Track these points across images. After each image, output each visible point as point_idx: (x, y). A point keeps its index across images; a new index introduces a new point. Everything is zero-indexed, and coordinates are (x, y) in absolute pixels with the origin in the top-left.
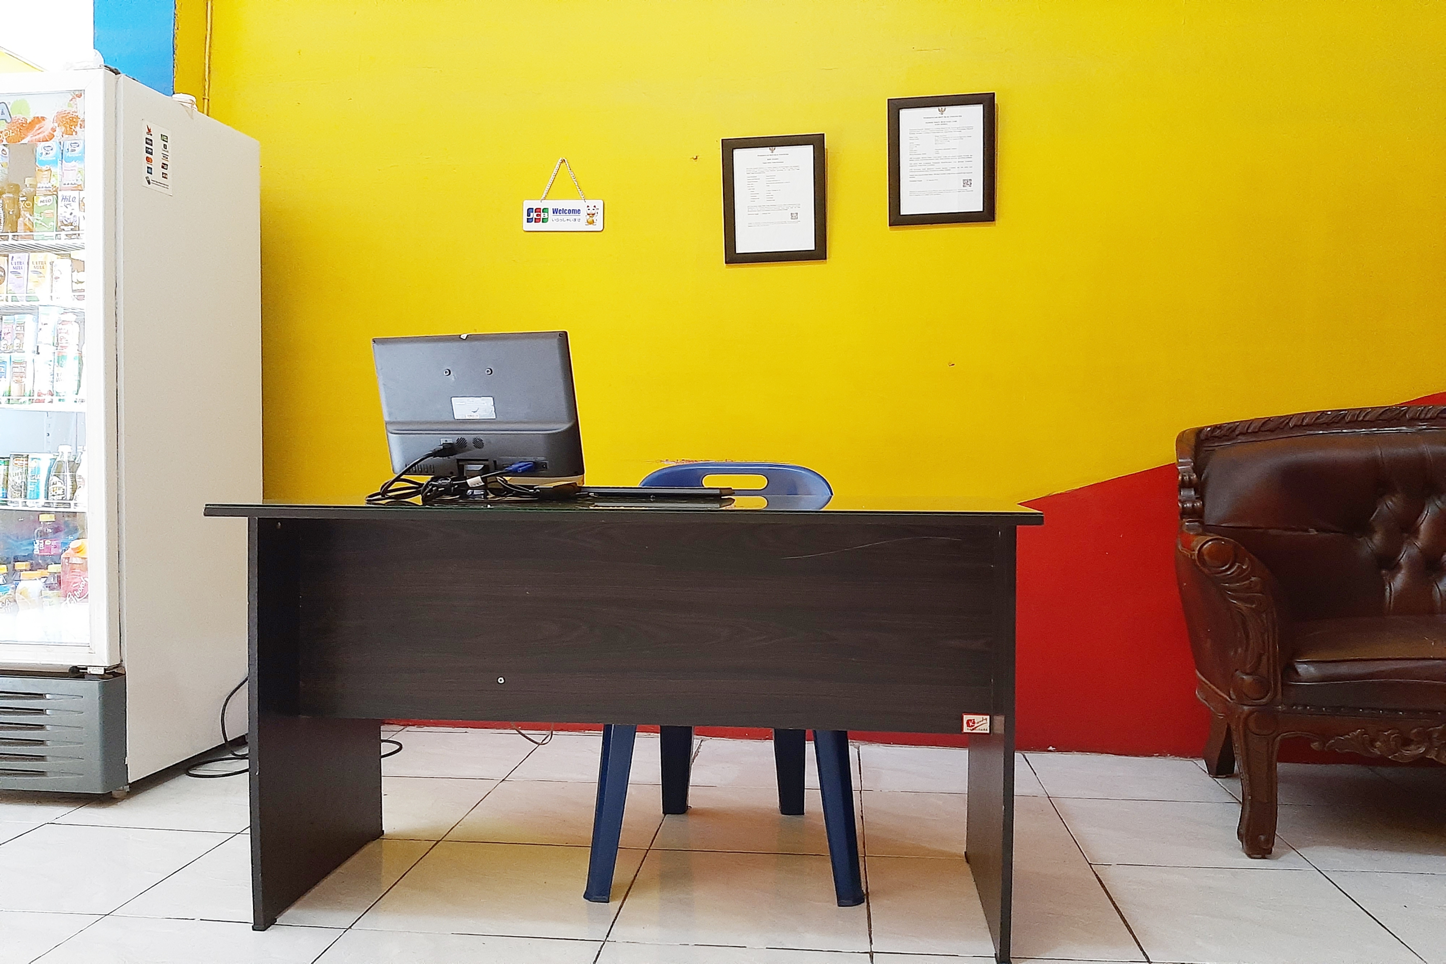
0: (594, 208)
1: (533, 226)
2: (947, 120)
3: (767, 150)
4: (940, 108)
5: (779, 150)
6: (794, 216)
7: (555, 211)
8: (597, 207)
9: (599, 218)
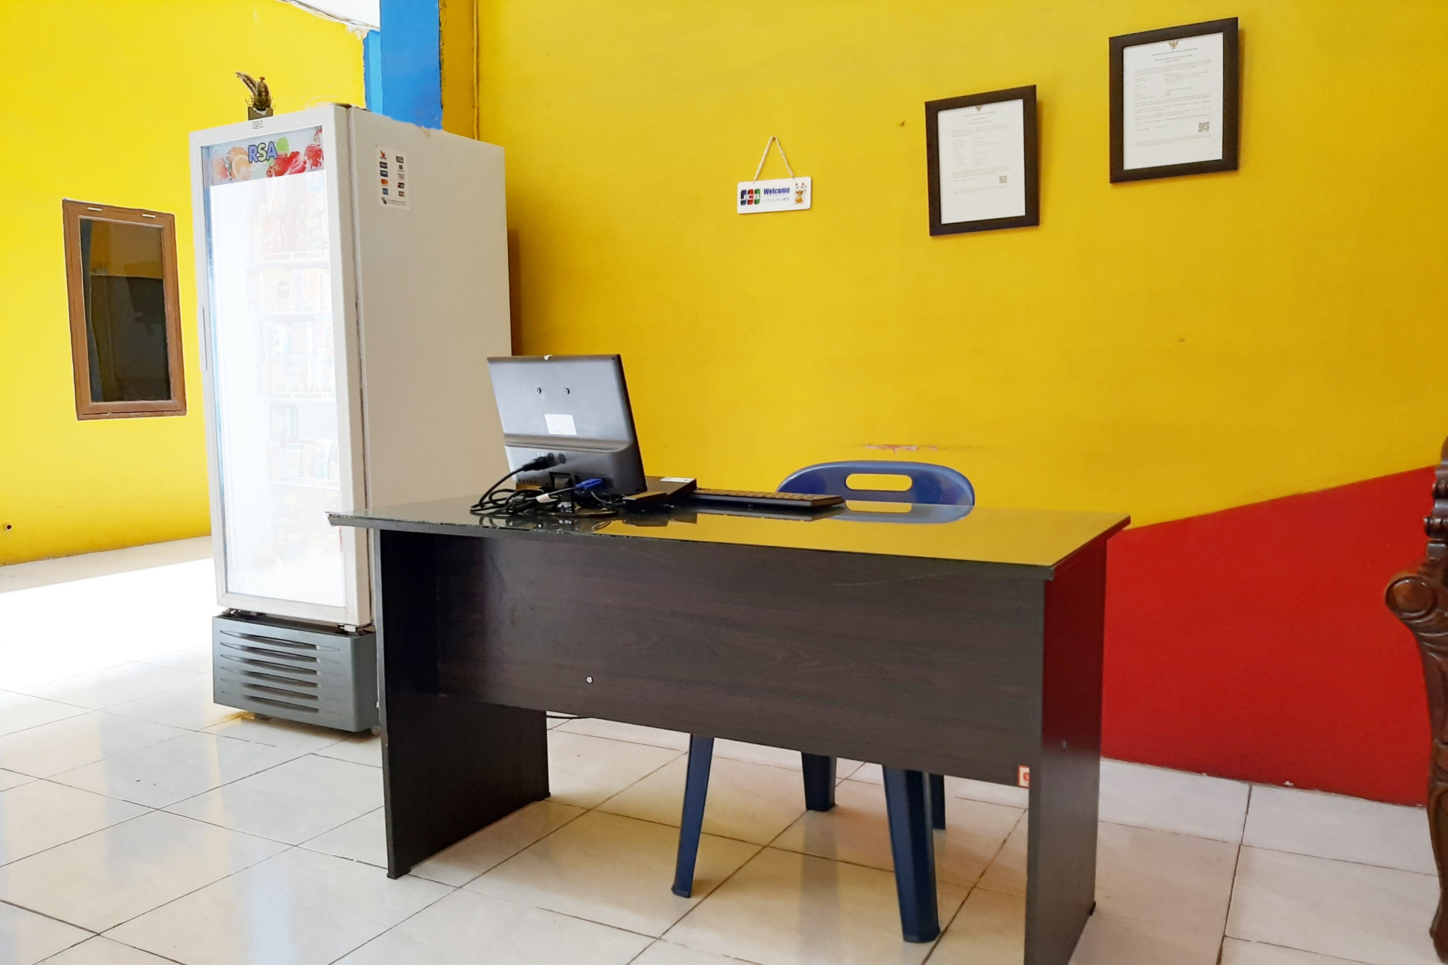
0: (802, 186)
1: (747, 209)
2: (1180, 54)
3: (972, 110)
4: (1171, 42)
5: (986, 108)
6: (1003, 180)
7: (766, 191)
8: (805, 185)
9: (807, 197)
